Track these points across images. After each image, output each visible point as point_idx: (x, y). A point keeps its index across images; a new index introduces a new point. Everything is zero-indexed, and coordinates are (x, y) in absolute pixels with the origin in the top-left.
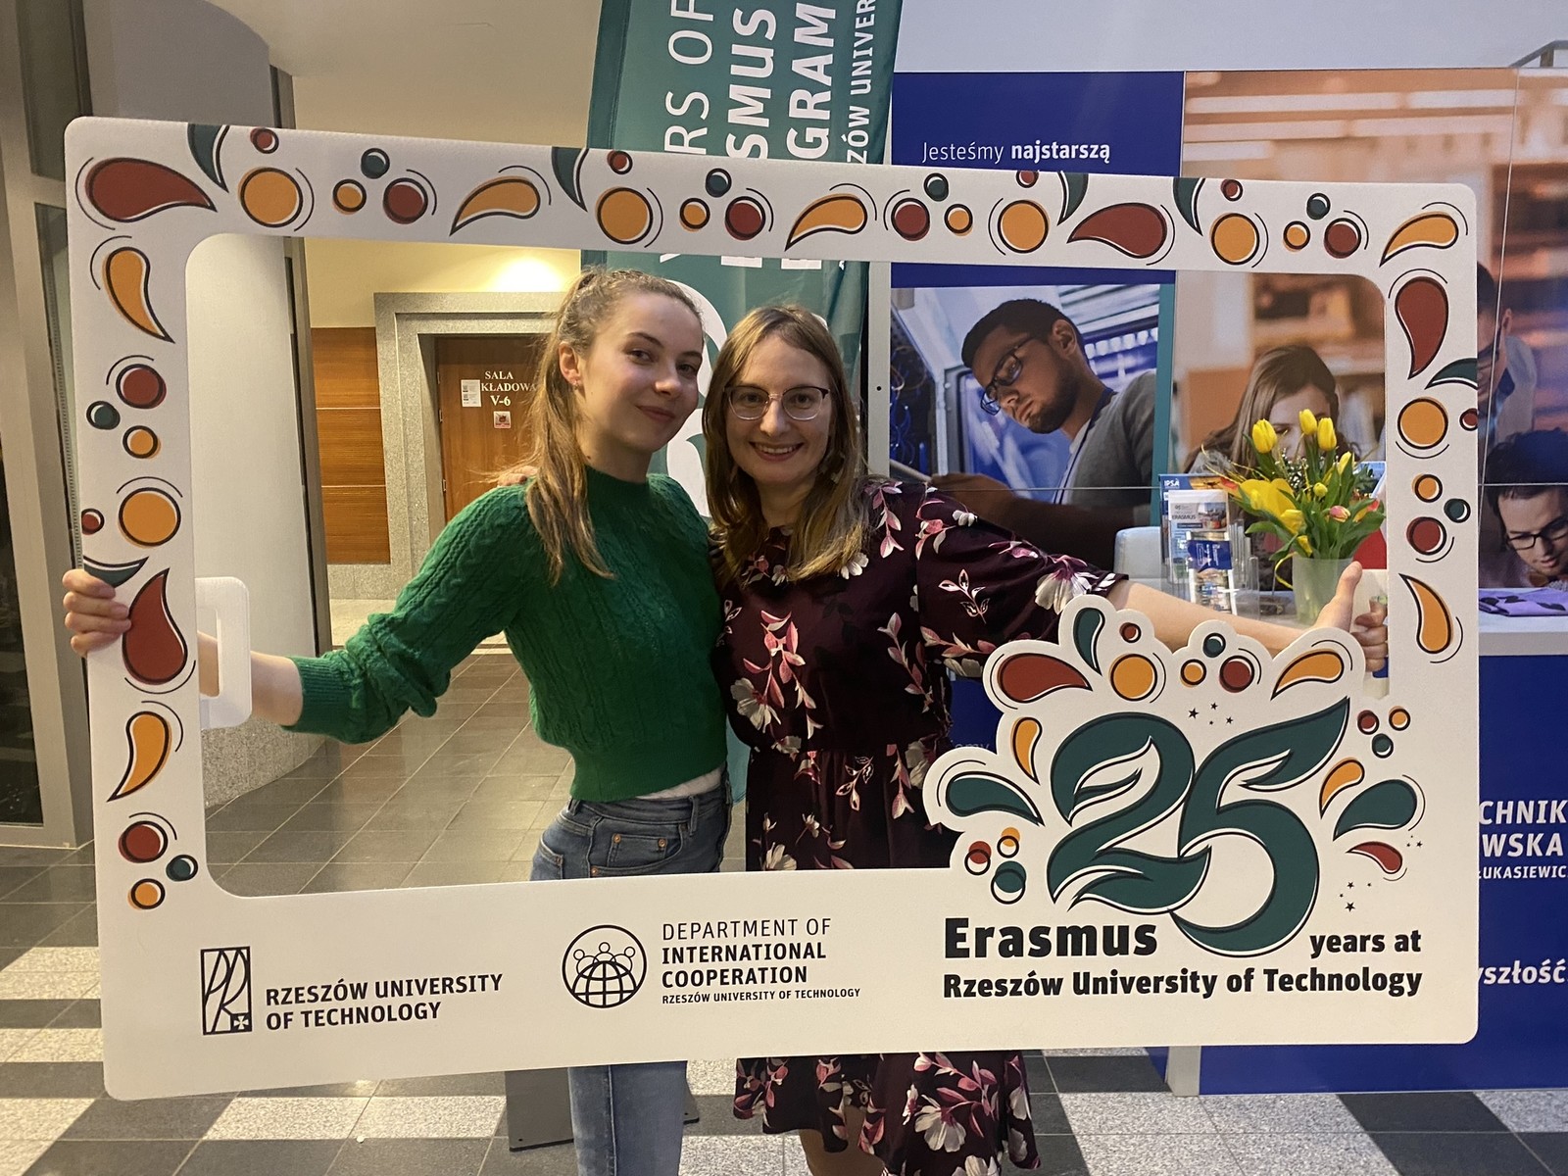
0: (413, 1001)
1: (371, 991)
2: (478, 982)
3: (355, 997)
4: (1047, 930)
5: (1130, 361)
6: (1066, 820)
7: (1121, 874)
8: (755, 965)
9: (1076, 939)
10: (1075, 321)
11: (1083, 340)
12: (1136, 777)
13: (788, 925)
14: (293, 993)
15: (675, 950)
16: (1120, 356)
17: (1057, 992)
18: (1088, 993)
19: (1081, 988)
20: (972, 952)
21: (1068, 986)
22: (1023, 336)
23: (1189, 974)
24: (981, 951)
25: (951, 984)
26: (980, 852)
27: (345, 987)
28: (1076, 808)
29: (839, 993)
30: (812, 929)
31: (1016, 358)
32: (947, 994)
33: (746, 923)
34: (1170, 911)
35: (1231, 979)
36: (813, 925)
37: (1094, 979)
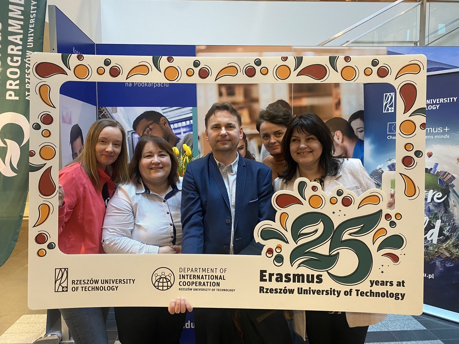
0: (111, 285)
1: (100, 282)
2: (128, 281)
3: (95, 283)
4: (290, 275)
5: (185, 130)
6: (296, 243)
7: (312, 259)
8: (205, 281)
9: (298, 278)
10: (167, 118)
11: (170, 123)
12: (316, 231)
13: (215, 270)
14: (79, 281)
15: (183, 275)
16: (181, 128)
17: (293, 293)
18: (302, 294)
19: (300, 292)
20: (268, 280)
21: (296, 291)
22: (151, 122)
23: (332, 290)
24: (270, 280)
25: (261, 289)
26: (270, 251)
27: (93, 280)
28: (299, 239)
29: (229, 290)
30: (222, 271)
31: (150, 128)
32: (260, 292)
33: (203, 269)
34: (327, 271)
35: (345, 292)
36: (222, 270)
37: (304, 290)
